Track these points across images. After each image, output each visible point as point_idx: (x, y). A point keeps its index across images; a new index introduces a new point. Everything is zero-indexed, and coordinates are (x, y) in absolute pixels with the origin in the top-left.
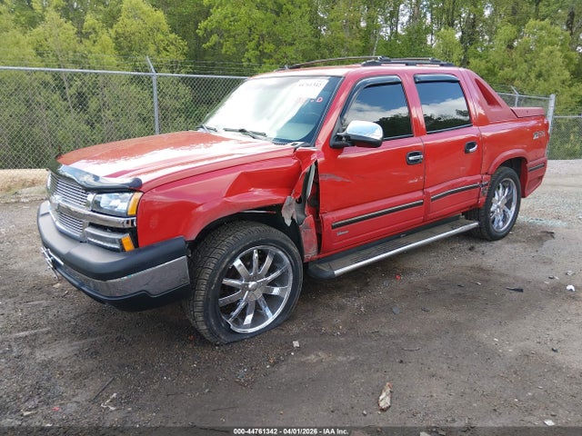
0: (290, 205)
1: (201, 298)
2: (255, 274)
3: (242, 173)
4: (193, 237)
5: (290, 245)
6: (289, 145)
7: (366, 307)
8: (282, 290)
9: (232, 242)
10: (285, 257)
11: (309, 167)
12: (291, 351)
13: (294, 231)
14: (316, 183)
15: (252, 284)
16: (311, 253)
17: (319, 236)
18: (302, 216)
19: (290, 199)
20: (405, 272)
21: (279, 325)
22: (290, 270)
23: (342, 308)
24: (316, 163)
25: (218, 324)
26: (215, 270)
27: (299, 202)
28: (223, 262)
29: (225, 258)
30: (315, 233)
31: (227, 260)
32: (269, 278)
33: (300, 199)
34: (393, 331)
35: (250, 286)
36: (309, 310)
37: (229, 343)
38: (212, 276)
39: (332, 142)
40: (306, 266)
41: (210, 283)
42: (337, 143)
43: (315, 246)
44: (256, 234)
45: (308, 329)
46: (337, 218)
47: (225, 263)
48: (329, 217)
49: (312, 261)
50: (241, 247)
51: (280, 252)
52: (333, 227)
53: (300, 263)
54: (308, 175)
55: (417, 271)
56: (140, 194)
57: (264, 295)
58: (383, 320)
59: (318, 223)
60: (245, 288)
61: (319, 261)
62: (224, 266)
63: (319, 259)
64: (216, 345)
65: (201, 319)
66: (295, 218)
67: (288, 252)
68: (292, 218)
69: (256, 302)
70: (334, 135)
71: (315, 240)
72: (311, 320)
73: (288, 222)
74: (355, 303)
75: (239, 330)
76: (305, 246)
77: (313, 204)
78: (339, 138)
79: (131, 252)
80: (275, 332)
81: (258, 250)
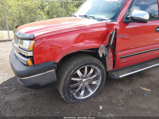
0: (102, 48)
1: (62, 86)
2: (86, 76)
3: (81, 33)
4: (58, 61)
5: (101, 65)
6: (104, 21)
7: (132, 92)
8: (97, 82)
9: (76, 63)
10: (99, 70)
11: (112, 31)
12: (99, 111)
13: (103, 60)
14: (115, 39)
15: (84, 80)
16: (110, 68)
17: (114, 62)
18: (107, 53)
19: (103, 46)
20: (148, 76)
21: (95, 96)
22: (101, 75)
23: (121, 91)
24: (116, 30)
25: (69, 96)
26: (68, 75)
27: (107, 47)
28: (71, 71)
29: (72, 70)
30: (112, 61)
31: (73, 71)
32: (92, 78)
33: (107, 46)
34: (145, 106)
35: (83, 81)
36: (107, 90)
37: (73, 103)
38: (67, 77)
39: (124, 20)
40: (107, 73)
41: (66, 80)
42: (127, 21)
43: (112, 65)
44: (86, 60)
45: (107, 100)
46: (123, 54)
47: (72, 72)
48: (119, 54)
49: (110, 71)
50: (79, 66)
51: (97, 68)
52: (121, 58)
53: (105, 72)
54: (111, 35)
55: (153, 76)
56: (35, 41)
57: (89, 84)
58: (140, 99)
59: (114, 56)
60: (81, 81)
61: (113, 71)
62: (71, 74)
63: (113, 70)
64: (68, 103)
65: (62, 94)
66: (104, 54)
67: (100, 68)
68: (103, 54)
69: (86, 87)
70: (125, 17)
71: (112, 63)
72: (108, 96)
73: (101, 56)
74: (127, 89)
75: (78, 98)
76: (108, 65)
77: (113, 48)
78: (127, 18)
79: (31, 66)
80: (93, 100)
81: (87, 67)
